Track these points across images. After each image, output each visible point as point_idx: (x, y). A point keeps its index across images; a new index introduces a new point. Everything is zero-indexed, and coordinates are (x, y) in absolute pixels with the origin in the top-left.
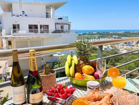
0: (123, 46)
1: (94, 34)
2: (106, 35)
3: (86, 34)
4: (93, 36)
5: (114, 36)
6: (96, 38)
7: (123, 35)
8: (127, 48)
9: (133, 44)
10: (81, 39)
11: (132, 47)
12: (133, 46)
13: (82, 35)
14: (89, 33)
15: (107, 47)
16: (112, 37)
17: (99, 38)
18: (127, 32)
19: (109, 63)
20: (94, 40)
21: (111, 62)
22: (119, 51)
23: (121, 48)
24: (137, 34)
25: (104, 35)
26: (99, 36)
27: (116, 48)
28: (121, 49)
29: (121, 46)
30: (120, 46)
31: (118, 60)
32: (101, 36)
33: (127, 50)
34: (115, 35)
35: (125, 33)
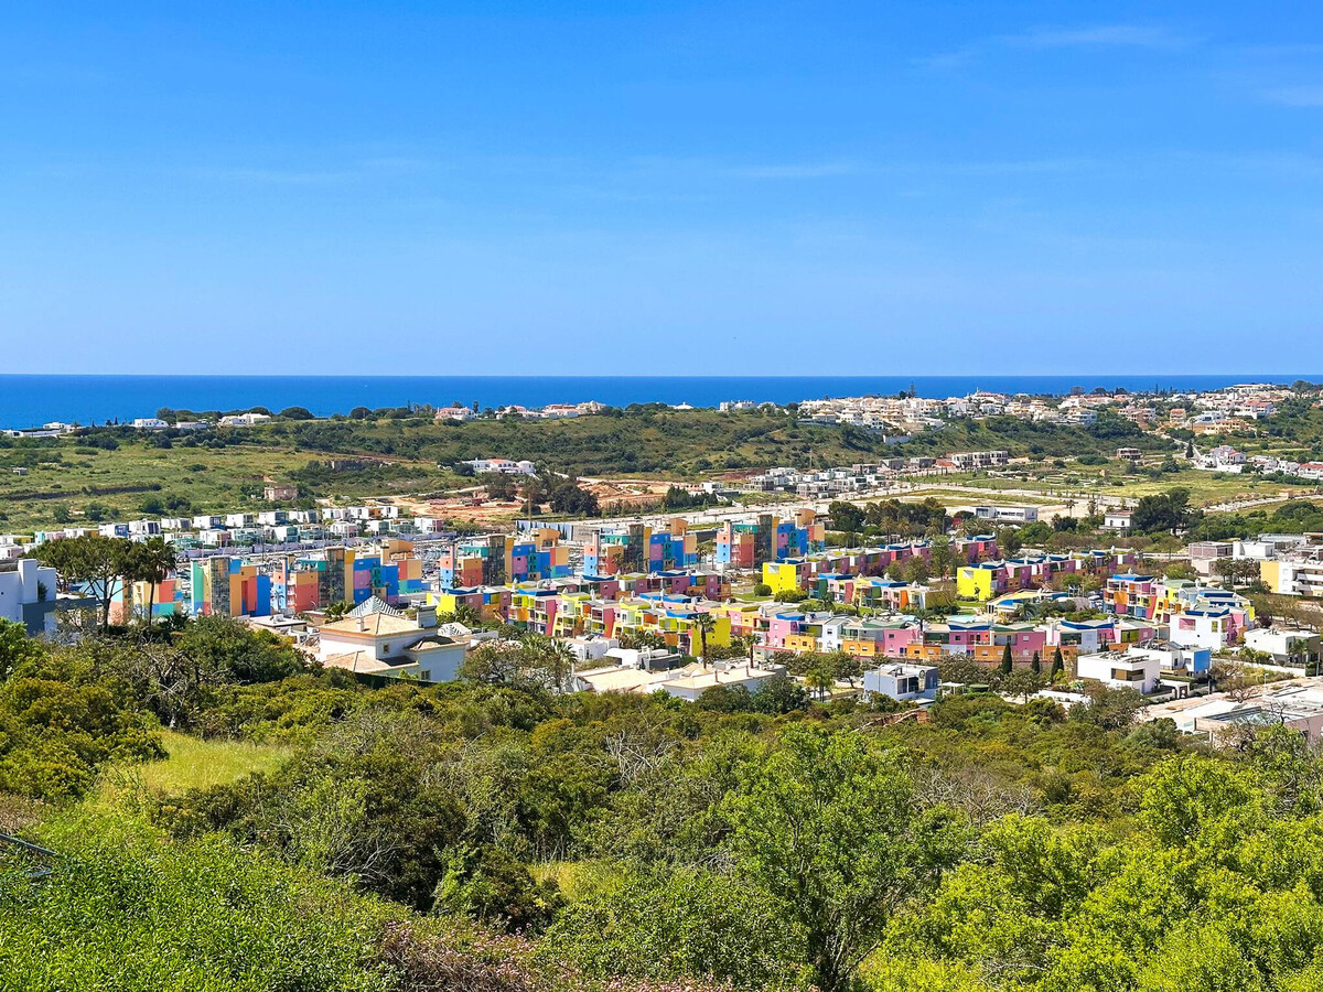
0: (601, 604)
1: (237, 438)
2: (389, 451)
3: (127, 433)
4: (229, 458)
5: (494, 465)
6: (271, 496)
7: (595, 443)
8: (652, 628)
9: (718, 563)
10: (64, 518)
11: (705, 606)
12: (716, 590)
13: (70, 455)
14: (168, 415)
15: (414, 626)
16: (469, 471)
17: (306, 501)
18: (638, 410)
19: (445, 886)
20: (235, 519)
21: (471, 864)
22: (559, 671)
23: (576, 628)
24: (741, 438)
25: (364, 457)
26: (304, 459)
27: (519, 630)
28: (578, 645)
29: (576, 600)
30: (563, 599)
31: (554, 819)
32: (323, 459)
33: (647, 651)
34: (498, 448)
35: (608, 426)
